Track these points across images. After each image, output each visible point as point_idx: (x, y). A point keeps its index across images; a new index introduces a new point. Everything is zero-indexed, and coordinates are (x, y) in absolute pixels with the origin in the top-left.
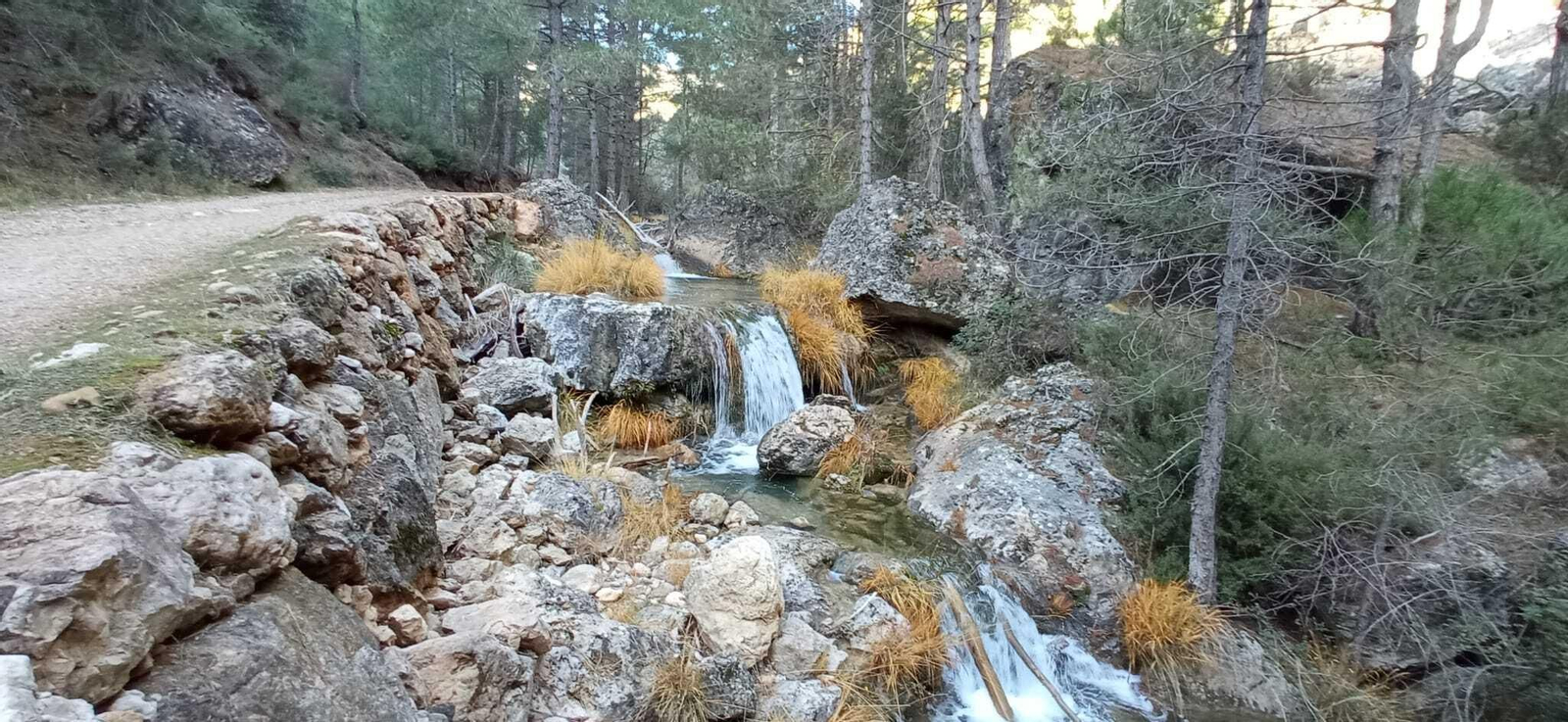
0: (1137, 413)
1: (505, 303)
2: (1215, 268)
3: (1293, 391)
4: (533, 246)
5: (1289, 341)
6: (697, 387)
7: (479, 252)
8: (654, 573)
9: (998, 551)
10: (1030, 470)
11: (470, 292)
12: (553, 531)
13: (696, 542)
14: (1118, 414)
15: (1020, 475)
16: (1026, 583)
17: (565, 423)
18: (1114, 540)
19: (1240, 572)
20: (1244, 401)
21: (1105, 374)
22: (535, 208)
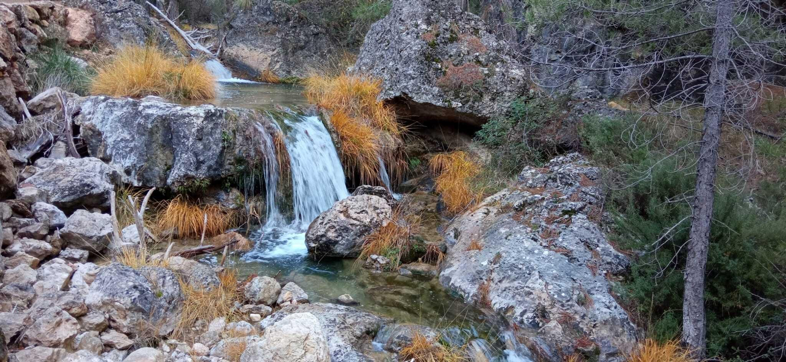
0: (637, 195)
1: (60, 106)
2: (702, 67)
3: (767, 174)
4: (86, 52)
5: (764, 131)
6: (250, 181)
7: (32, 57)
8: (212, 351)
9: (519, 319)
10: (545, 247)
11: (26, 96)
12: (114, 318)
13: (251, 321)
14: (620, 197)
15: (536, 252)
16: (544, 347)
17: (123, 218)
18: (619, 306)
19: (724, 330)
20: (727, 184)
21: (608, 163)
22: (87, 15)
